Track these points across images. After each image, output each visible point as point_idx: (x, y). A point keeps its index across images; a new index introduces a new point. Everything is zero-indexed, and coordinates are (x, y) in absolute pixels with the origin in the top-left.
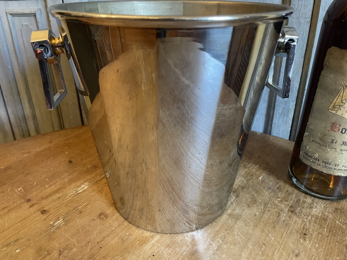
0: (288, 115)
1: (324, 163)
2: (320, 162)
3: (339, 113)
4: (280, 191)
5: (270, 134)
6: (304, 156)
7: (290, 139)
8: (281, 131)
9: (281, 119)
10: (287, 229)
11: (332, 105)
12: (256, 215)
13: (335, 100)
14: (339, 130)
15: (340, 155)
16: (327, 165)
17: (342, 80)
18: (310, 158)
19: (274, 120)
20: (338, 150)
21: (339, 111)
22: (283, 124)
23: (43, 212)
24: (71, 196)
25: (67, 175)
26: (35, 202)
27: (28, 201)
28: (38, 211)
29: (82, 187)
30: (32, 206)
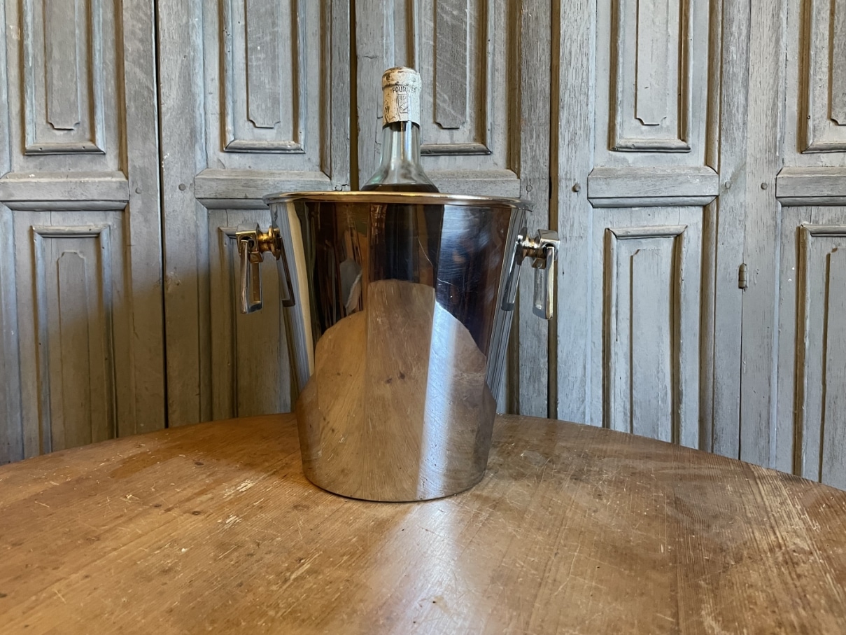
0: (539, 380)
4: (553, 464)
5: (518, 414)
7: (549, 417)
8: (533, 407)
9: (531, 387)
10: (575, 493)
12: (529, 486)
19: (520, 390)
22: (535, 395)
23: (195, 513)
24: (230, 495)
25: (204, 476)
26: (170, 506)
27: (157, 506)
28: (185, 513)
29: (243, 485)
30: (169, 510)
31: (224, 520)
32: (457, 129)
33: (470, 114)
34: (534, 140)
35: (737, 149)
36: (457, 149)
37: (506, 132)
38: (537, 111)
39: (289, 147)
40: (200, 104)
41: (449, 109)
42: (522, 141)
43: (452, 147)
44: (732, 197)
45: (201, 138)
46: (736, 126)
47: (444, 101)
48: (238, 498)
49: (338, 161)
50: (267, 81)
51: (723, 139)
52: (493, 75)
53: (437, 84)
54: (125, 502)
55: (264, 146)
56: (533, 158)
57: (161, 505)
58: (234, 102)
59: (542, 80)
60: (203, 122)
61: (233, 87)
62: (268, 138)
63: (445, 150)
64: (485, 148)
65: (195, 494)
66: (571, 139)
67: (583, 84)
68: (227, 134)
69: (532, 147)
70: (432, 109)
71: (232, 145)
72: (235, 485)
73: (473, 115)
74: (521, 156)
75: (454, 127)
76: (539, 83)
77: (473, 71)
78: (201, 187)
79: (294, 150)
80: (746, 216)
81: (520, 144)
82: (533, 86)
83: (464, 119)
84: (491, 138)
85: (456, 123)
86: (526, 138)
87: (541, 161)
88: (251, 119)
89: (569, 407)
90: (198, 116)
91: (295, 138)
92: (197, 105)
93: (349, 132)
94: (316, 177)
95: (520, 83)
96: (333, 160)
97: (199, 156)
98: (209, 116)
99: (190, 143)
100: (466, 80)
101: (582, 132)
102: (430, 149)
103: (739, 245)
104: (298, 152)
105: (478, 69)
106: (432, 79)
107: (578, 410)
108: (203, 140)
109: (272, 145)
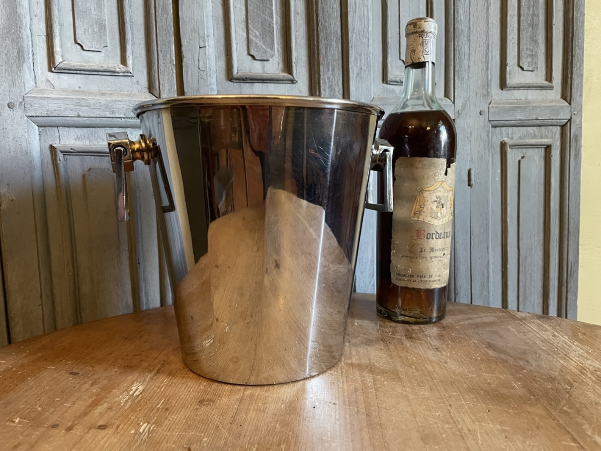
1: (419, 278)
2: (415, 278)
3: (421, 219)
6: (397, 279)
10: (419, 349)
11: (413, 212)
12: (382, 349)
13: (414, 207)
14: (424, 237)
15: (431, 264)
16: (423, 279)
17: (416, 186)
18: (404, 278)
20: (428, 258)
21: (420, 216)
23: (102, 427)
24: (127, 401)
25: (87, 386)
26: (69, 424)
27: (54, 426)
28: (89, 430)
29: (134, 388)
30: (69, 429)
31: (137, 430)
32: (268, 60)
33: (278, 49)
34: (330, 72)
35: (465, 86)
36: (269, 77)
37: (307, 66)
38: (332, 49)
39: (118, 69)
40: (26, 25)
41: (260, 43)
42: (321, 73)
43: (265, 76)
44: (462, 120)
45: (29, 59)
46: (464, 68)
47: (256, 36)
48: (138, 404)
49: (166, 84)
50: (92, 8)
51: (456, 78)
52: (295, 17)
53: (249, 21)
54: (15, 427)
55: (93, 68)
56: (330, 87)
57: (57, 426)
58: (61, 25)
59: (335, 24)
60: (30, 42)
61: (59, 12)
62: (96, 61)
63: (259, 78)
64: (292, 77)
65: (89, 406)
66: (359, 73)
67: (365, 30)
68: (55, 55)
69: (329, 78)
70: (246, 42)
71: (61, 65)
72: (126, 390)
73: (280, 49)
74: (321, 85)
75: (265, 59)
76: (333, 26)
77: (278, 13)
78: (31, 106)
79: (123, 72)
80: (471, 134)
81: (319, 75)
82: (328, 28)
83: (273, 52)
84: (296, 69)
85: (267, 56)
86: (324, 71)
87: (337, 90)
88: (79, 42)
89: (364, 281)
90: (24, 37)
91: (124, 61)
92: (24, 25)
93: (174, 58)
94: (145, 98)
95: (318, 25)
96: (161, 83)
97: (28, 76)
98: (36, 37)
99: (17, 62)
100: (273, 20)
101: (366, 68)
102: (247, 77)
103: (467, 155)
104: (127, 75)
105: (283, 11)
106: (245, 17)
107: (370, 283)
108: (31, 60)
109: (102, 67)
